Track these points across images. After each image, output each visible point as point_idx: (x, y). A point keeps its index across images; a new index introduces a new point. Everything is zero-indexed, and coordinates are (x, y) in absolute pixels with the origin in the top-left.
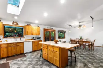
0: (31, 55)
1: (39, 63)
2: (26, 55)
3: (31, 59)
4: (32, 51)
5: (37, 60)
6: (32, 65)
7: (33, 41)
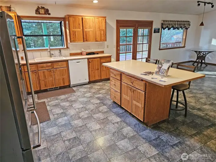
0: (86, 90)
1: (101, 108)
2: (74, 89)
3: (85, 99)
4: (88, 81)
5: (98, 101)
6: (87, 112)
7: (88, 59)
